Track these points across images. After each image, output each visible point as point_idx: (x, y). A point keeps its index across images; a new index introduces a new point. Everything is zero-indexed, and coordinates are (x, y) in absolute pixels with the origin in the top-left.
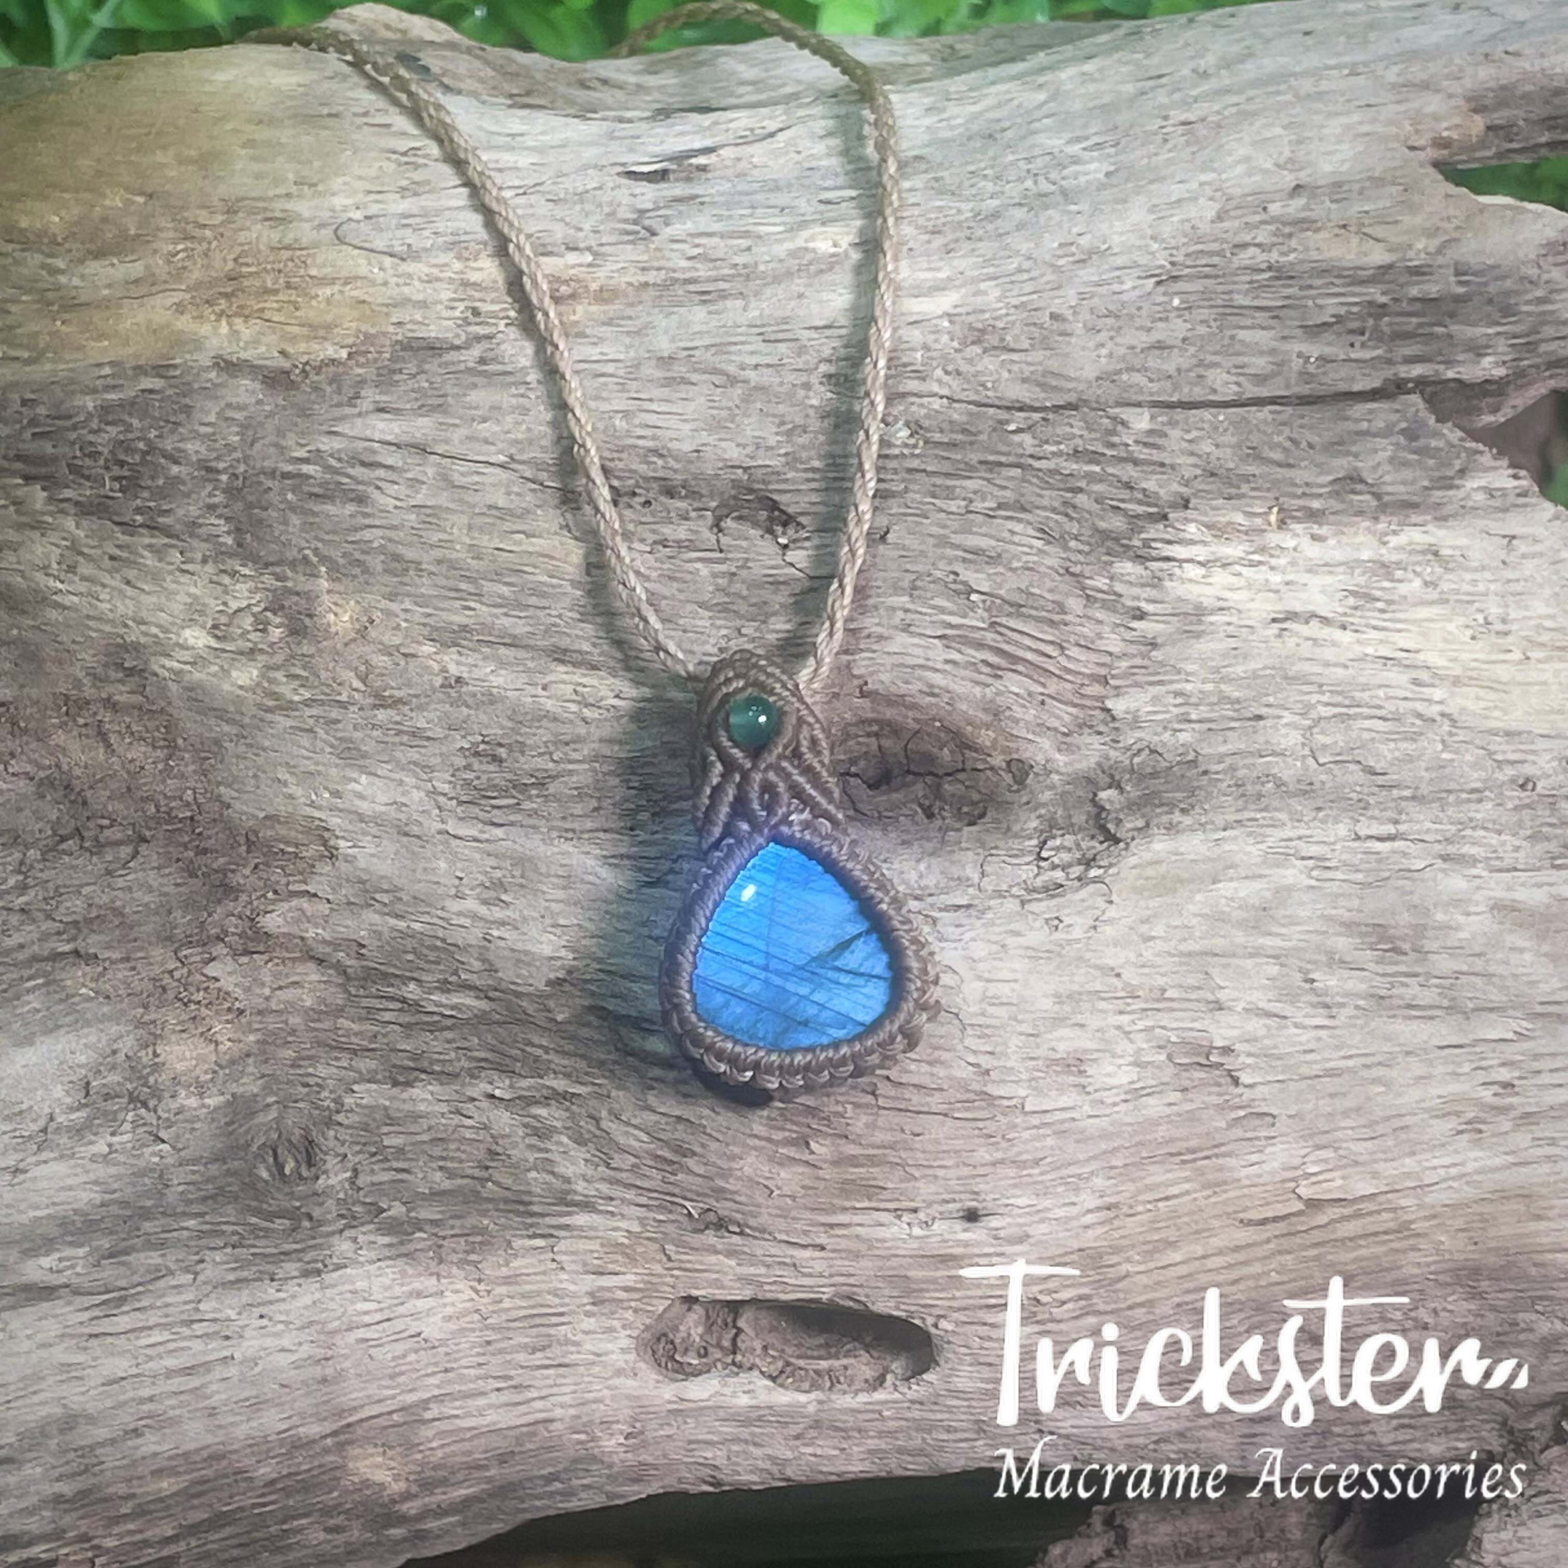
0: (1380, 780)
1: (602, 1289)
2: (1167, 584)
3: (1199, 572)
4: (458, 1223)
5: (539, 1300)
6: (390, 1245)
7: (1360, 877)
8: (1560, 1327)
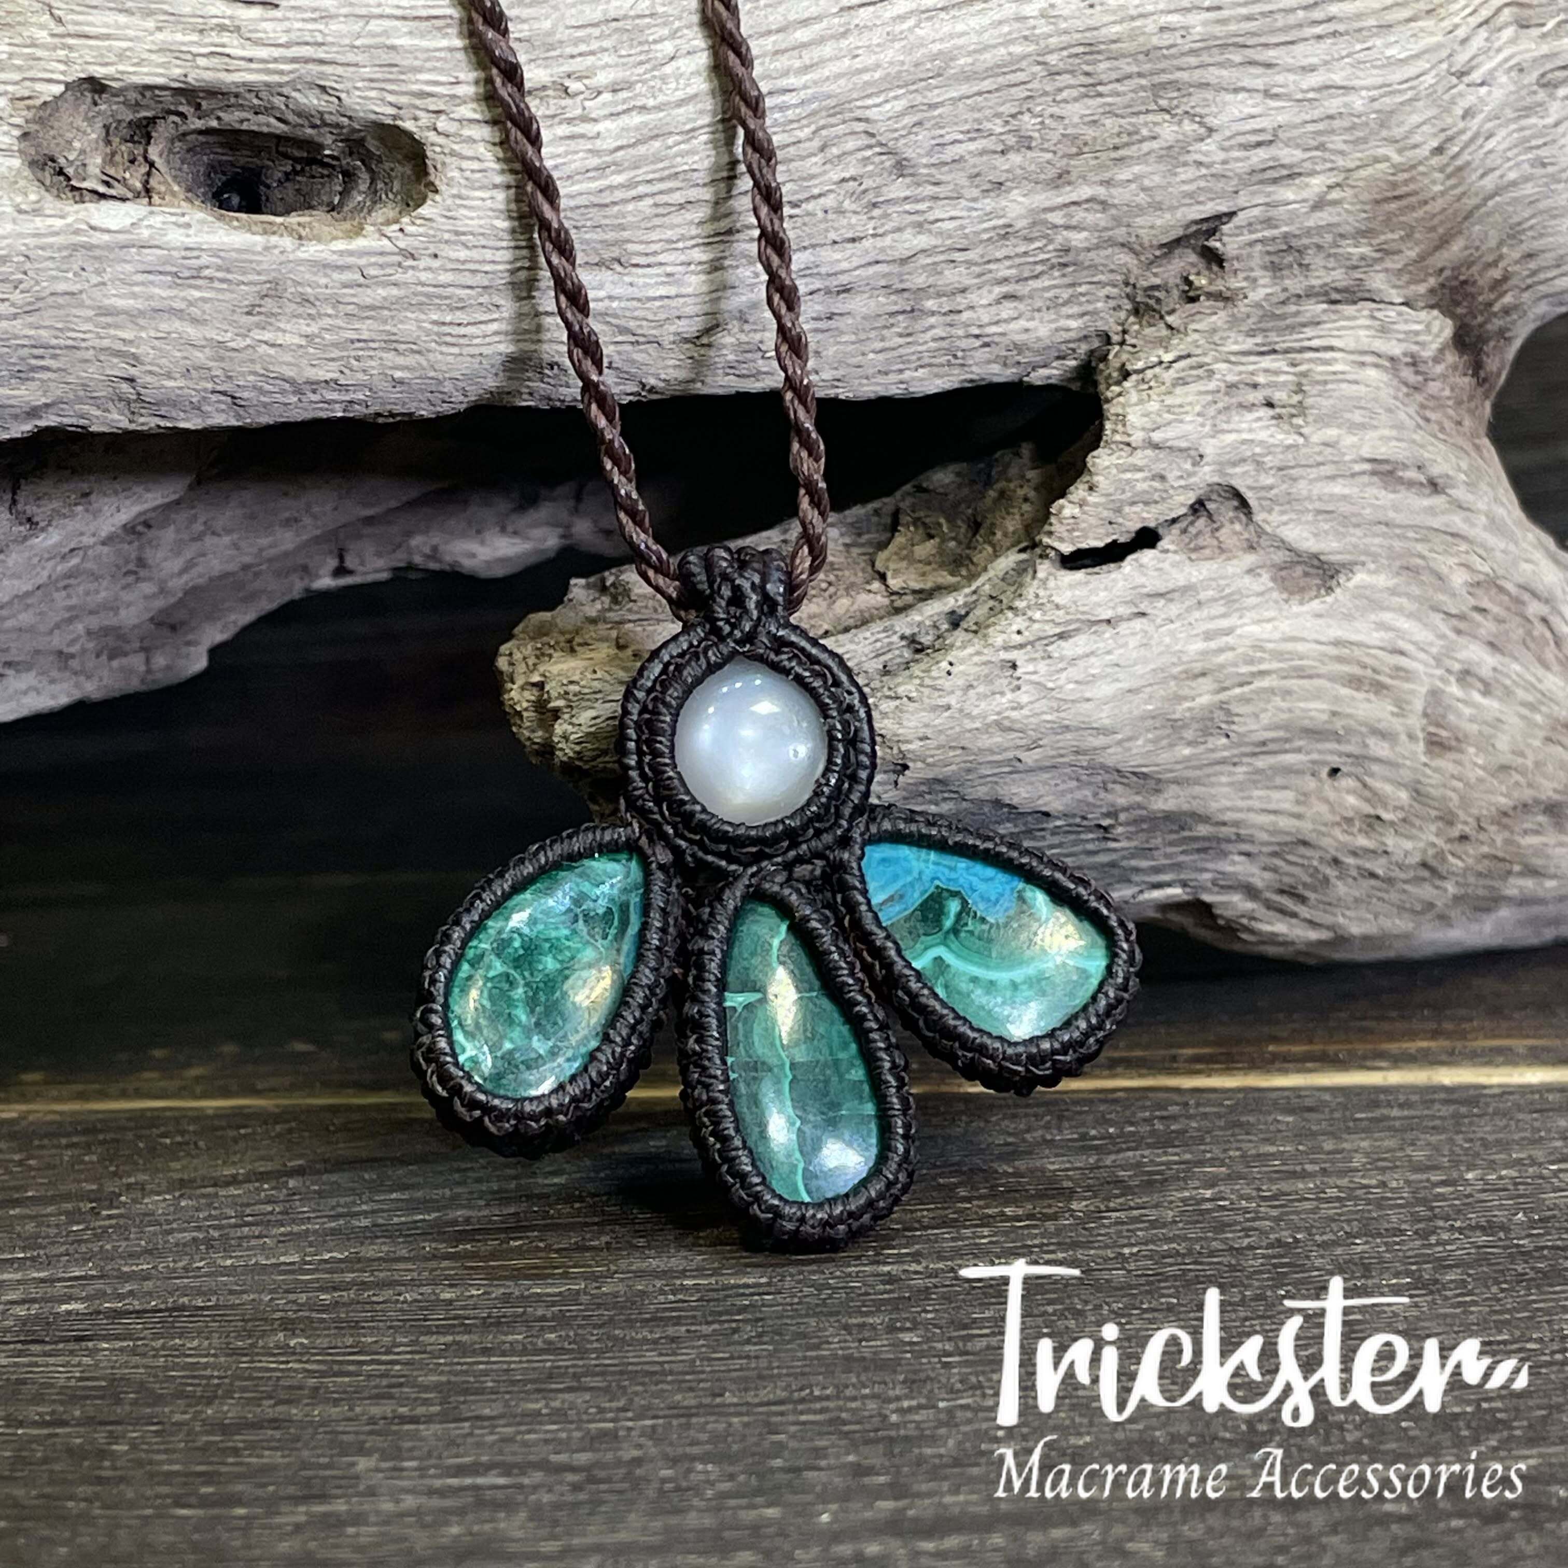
8: (1188, 127)
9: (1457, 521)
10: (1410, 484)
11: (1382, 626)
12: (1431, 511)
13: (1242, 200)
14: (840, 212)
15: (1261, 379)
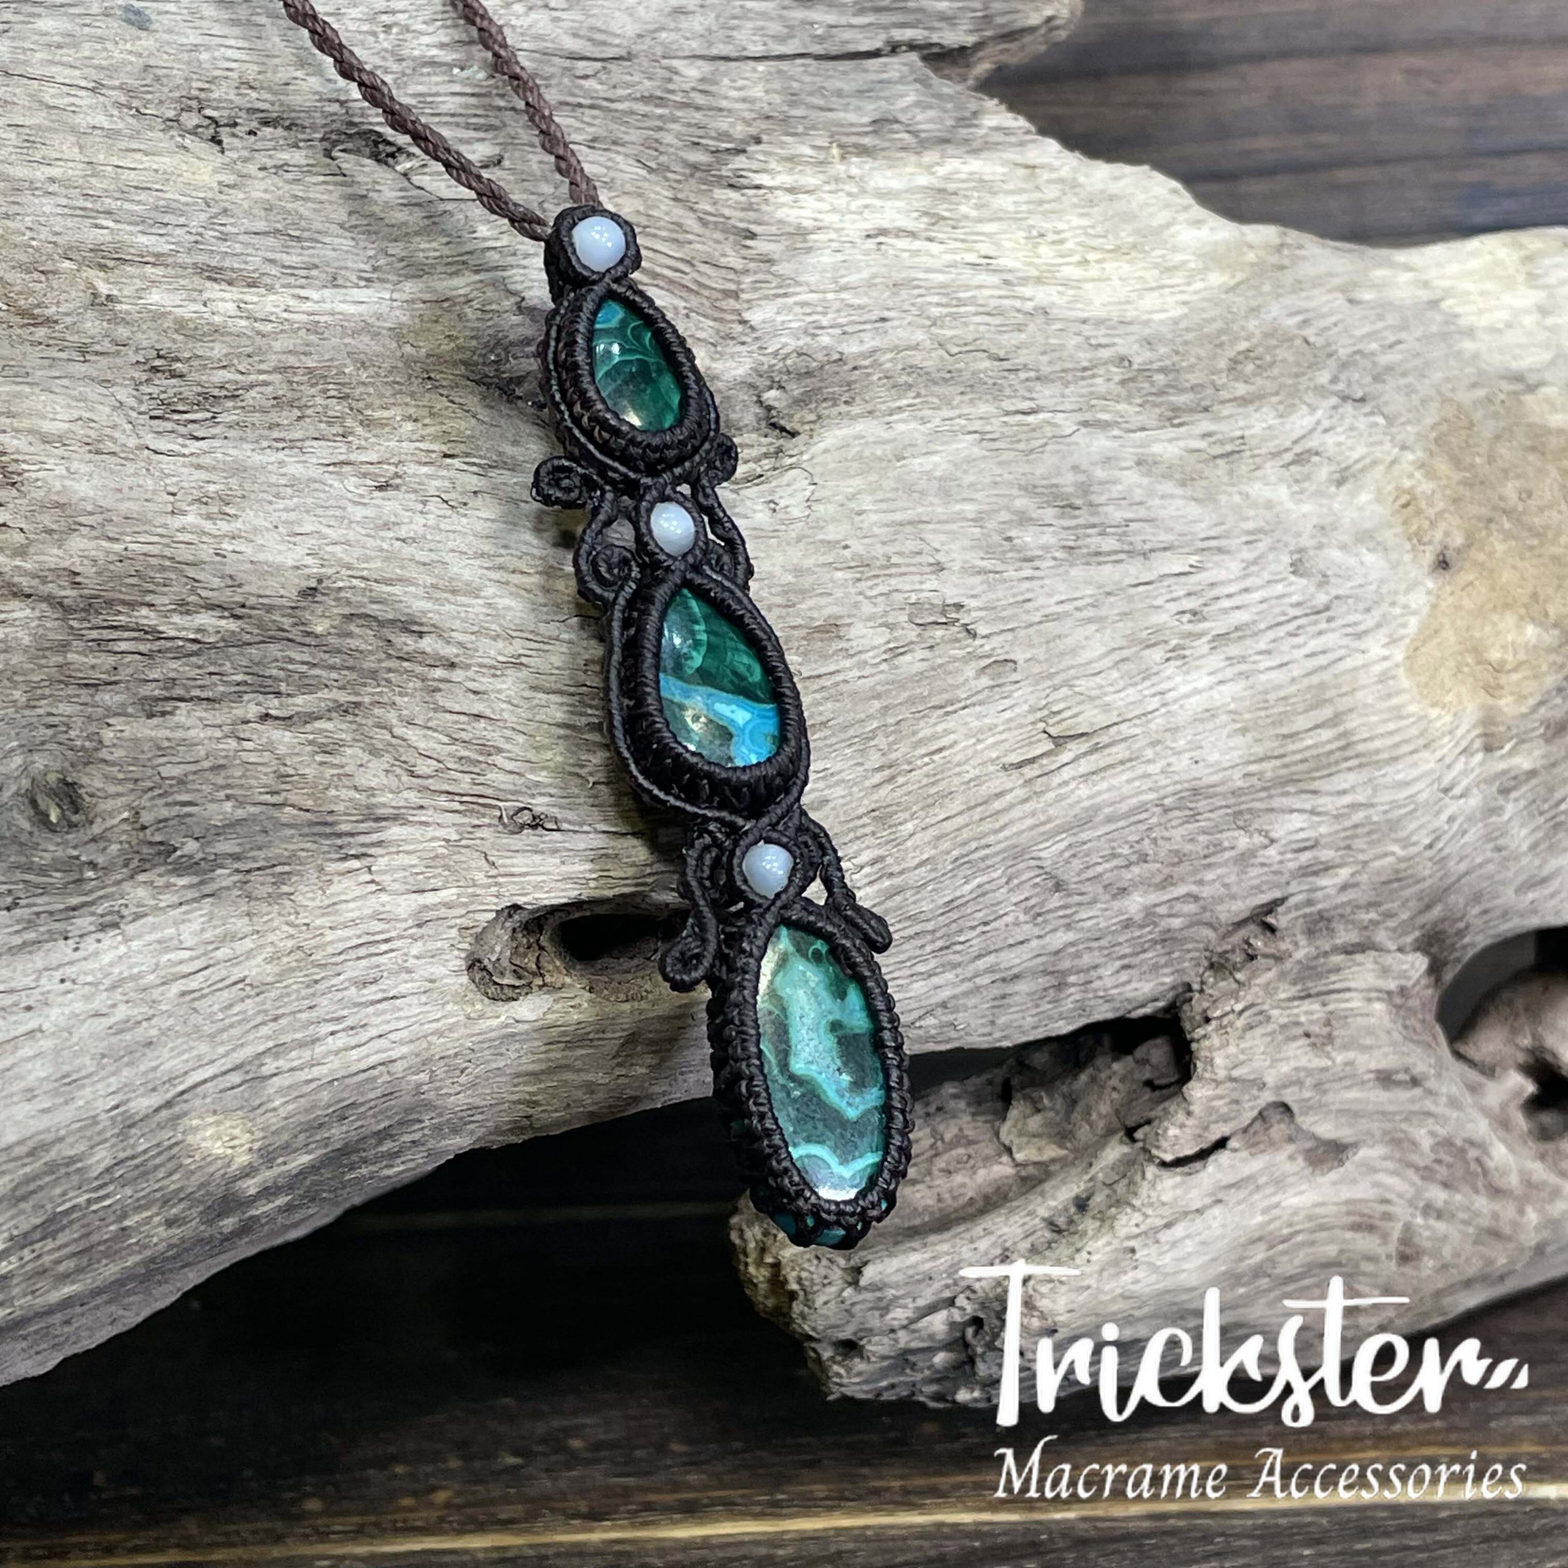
0: (1006, 365)
1: (426, 908)
2: (765, 208)
3: (786, 198)
4: (261, 854)
5: (363, 927)
6: (191, 886)
7: (1022, 446)
8: (1258, 839)
9: (1428, 1105)
10: (1399, 1083)
11: (1376, 1185)
12: (1413, 1101)
13: (1292, 889)
14: (1017, 924)
15: (1303, 1019)
